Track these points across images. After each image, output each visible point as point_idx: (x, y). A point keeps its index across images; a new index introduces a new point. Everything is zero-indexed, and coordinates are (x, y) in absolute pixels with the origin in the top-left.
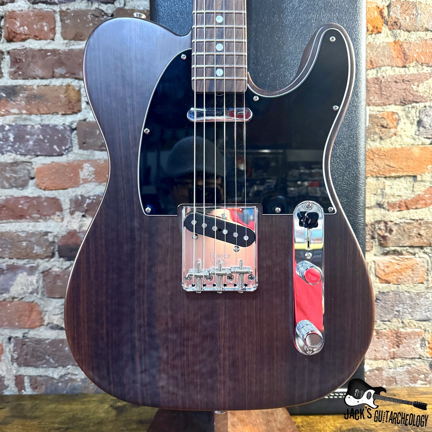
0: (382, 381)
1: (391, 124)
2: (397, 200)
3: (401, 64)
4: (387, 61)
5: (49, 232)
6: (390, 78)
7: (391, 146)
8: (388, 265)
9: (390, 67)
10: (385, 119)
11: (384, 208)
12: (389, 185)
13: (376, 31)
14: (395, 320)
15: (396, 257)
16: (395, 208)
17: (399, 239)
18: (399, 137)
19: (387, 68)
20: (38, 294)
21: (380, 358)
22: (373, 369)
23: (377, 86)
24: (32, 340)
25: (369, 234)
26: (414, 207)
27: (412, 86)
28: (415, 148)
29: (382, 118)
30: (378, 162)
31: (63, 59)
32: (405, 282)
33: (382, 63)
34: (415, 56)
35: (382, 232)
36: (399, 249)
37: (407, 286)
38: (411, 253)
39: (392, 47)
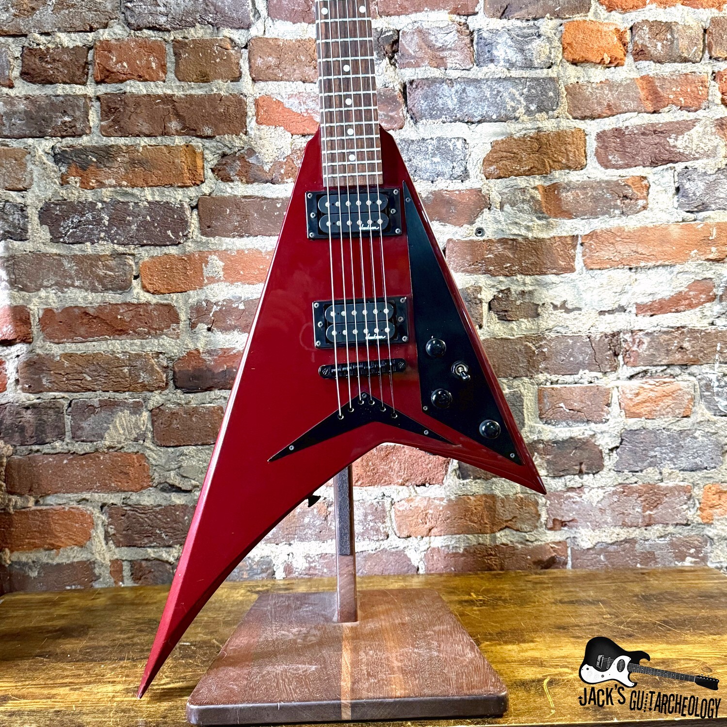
0: (633, 559)
1: (639, 194)
2: (648, 300)
3: (651, 109)
4: (632, 105)
5: (161, 353)
6: (637, 129)
7: (639, 225)
8: (637, 391)
9: (636, 113)
10: (629, 186)
11: (630, 312)
13: (616, 63)
14: (650, 469)
15: (651, 381)
16: (647, 311)
17: (653, 354)
18: (652, 213)
19: (632, 114)
20: (144, 441)
21: (630, 524)
22: (621, 541)
23: (618, 140)
24: (136, 507)
25: (610, 349)
26: (674, 310)
27: (668, 139)
28: (673, 227)
29: (625, 185)
30: (620, 247)
31: (178, 109)
32: (663, 415)
33: (625, 108)
34: (671, 96)
35: (628, 346)
36: (653, 369)
37: (666, 422)
38: (671, 375)
39: (638, 84)
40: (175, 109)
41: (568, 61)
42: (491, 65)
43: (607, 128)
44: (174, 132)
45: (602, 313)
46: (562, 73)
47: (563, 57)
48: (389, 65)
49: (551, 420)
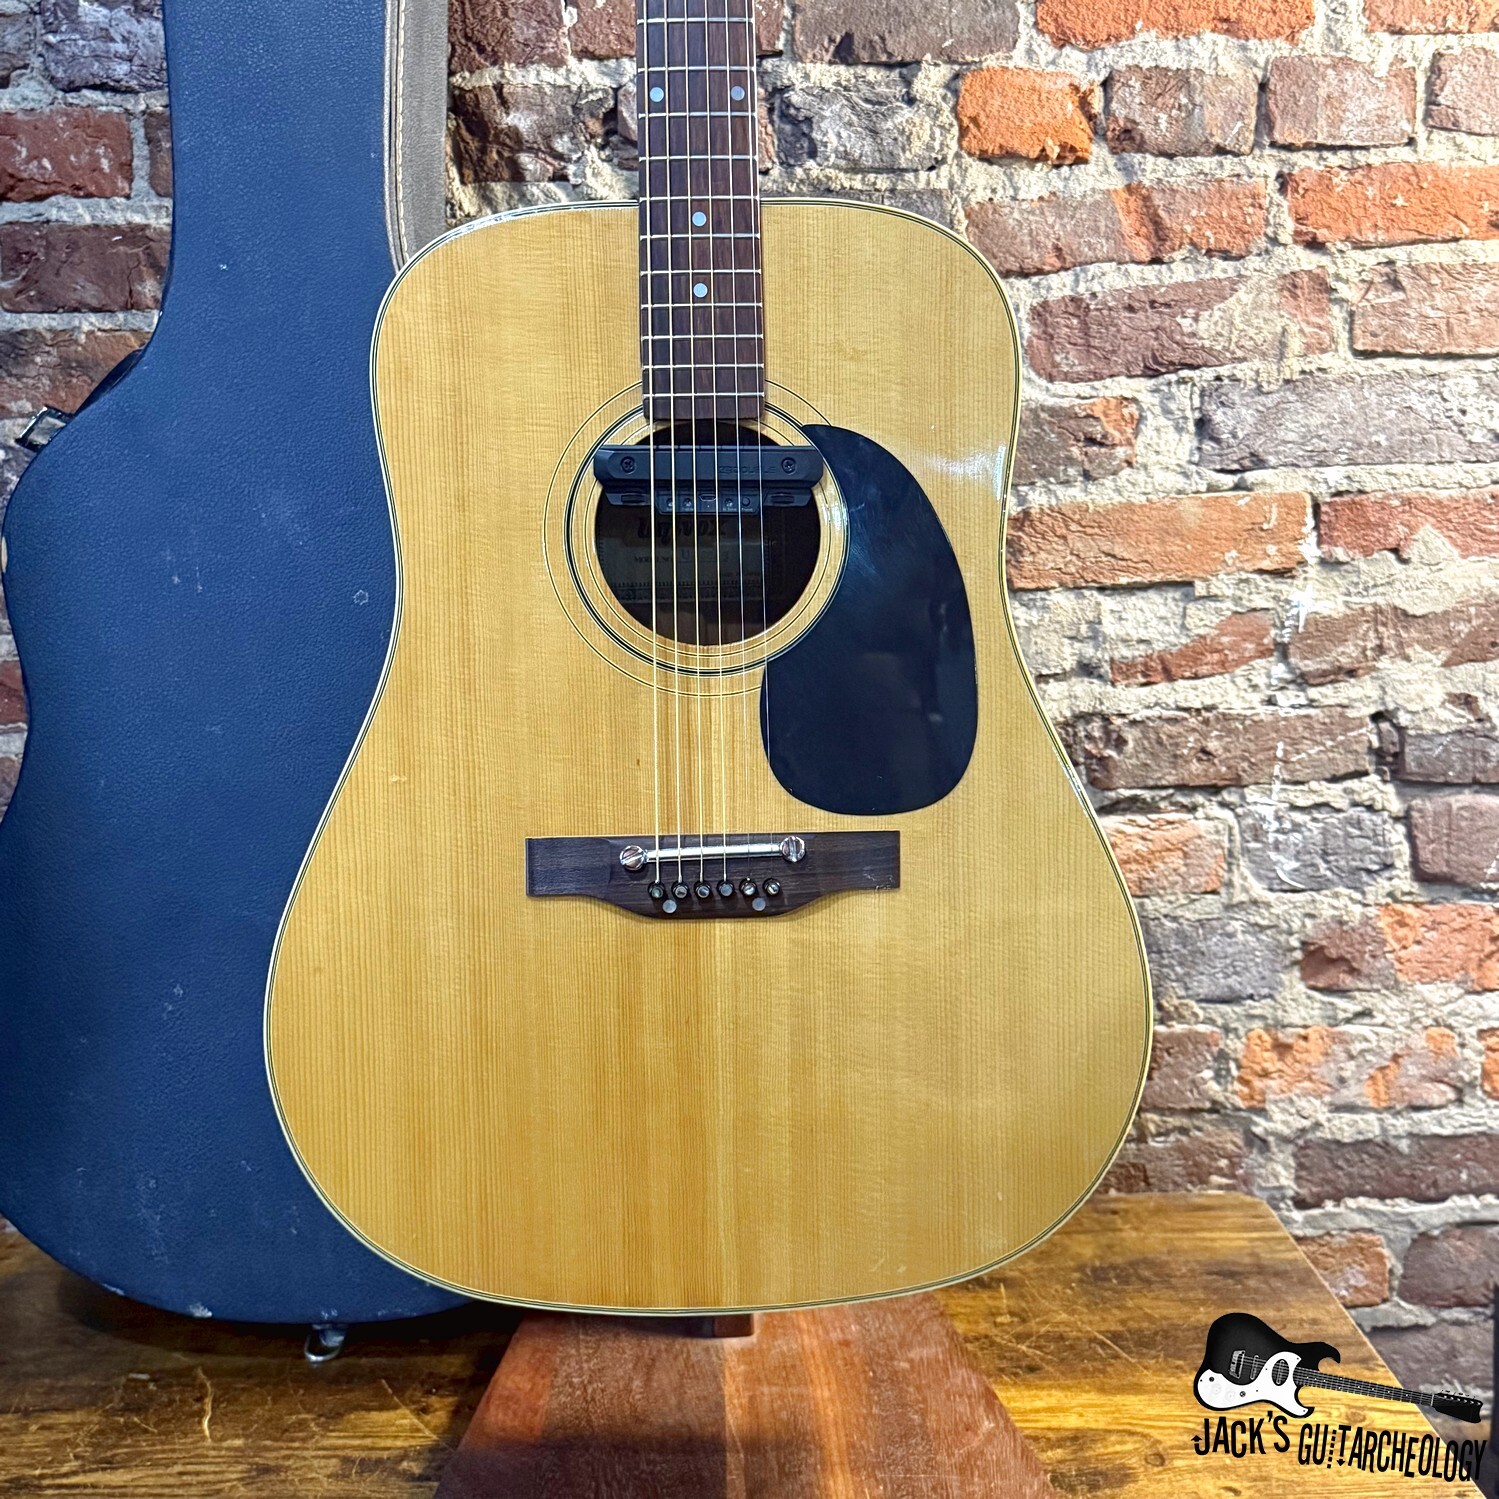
1: (1117, 434)
2: (1137, 653)
3: (1146, 256)
4: (1105, 247)
6: (1114, 299)
7: (1117, 499)
9: (1114, 264)
10: (1097, 419)
11: (1100, 677)
12: (1112, 611)
13: (1071, 158)
15: (1141, 819)
16: (1134, 676)
17: (1146, 765)
18: (1142, 472)
19: (1106, 266)
23: (1075, 321)
26: (1187, 674)
27: (1179, 319)
28: (1187, 501)
29: (1088, 416)
30: (1079, 545)
31: (158, 254)
32: (1164, 888)
33: (1090, 253)
34: (1188, 228)
35: (1097, 747)
36: (1147, 795)
37: (1170, 902)
38: (1184, 807)
39: (1119, 205)
40: (149, 254)
41: (970, 154)
42: (810, 163)
43: (1055, 295)
44: (150, 303)
45: (1041, 678)
46: (957, 179)
47: (961, 146)
48: (598, 162)
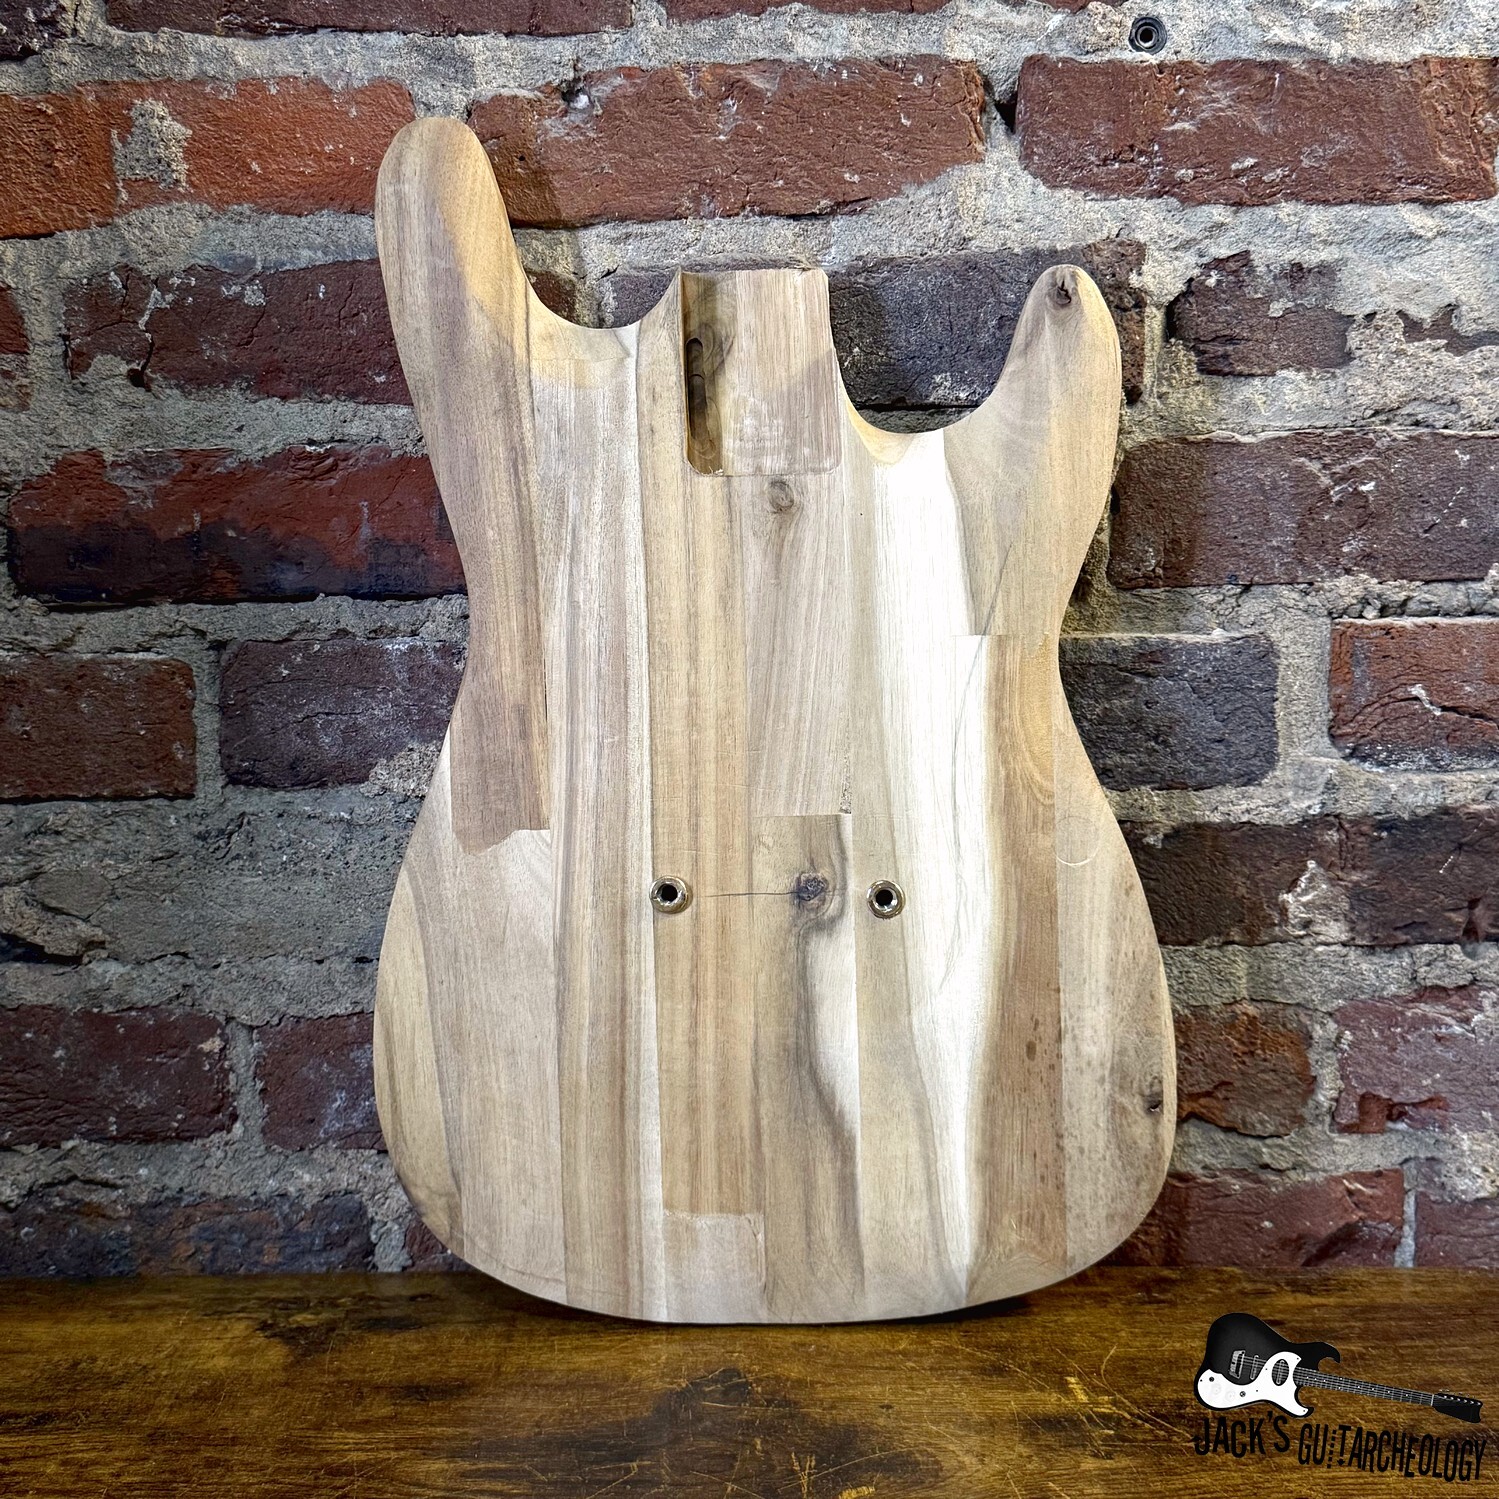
49: (1373, 743)
